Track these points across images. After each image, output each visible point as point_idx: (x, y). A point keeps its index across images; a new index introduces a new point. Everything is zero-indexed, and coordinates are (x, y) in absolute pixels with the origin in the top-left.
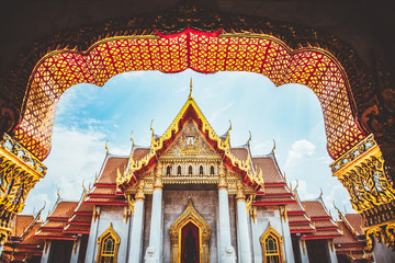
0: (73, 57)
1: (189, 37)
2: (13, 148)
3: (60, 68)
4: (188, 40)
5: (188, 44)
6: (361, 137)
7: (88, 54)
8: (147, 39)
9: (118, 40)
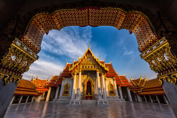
0: (48, 17)
1: (89, 10)
2: (21, 45)
3: (43, 21)
4: (88, 12)
5: (88, 14)
6: (157, 40)
7: (53, 15)
8: (74, 11)
9: (63, 11)
